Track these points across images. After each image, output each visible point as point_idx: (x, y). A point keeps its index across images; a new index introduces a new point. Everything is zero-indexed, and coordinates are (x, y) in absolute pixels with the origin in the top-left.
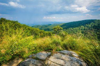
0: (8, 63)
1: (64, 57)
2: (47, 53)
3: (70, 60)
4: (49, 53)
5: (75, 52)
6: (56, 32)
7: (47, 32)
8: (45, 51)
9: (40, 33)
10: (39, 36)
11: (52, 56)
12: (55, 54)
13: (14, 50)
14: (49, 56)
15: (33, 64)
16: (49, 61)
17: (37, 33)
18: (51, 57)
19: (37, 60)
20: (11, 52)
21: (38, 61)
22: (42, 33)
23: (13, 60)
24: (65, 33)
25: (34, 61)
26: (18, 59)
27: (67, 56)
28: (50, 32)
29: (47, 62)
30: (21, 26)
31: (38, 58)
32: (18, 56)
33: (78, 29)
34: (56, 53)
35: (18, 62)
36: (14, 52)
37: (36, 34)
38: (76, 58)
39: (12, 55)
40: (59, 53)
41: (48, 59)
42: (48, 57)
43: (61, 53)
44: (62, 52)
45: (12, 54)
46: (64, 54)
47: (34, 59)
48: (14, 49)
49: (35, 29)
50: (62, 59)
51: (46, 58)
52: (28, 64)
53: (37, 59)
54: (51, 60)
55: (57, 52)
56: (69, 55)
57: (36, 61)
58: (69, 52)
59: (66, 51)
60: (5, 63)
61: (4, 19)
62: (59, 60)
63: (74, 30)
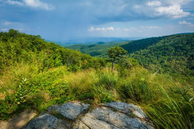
0: (10, 119)
1: (113, 116)
2: (83, 104)
3: (126, 125)
4: (86, 106)
5: (139, 107)
6: (113, 59)
7: (95, 58)
8: (80, 100)
9: (82, 59)
10: (80, 65)
11: (91, 112)
12: (98, 109)
13: (21, 95)
14: (84, 112)
15: (49, 126)
16: (81, 123)
17: (76, 60)
18: (88, 114)
19: (59, 118)
20: (17, 97)
21: (60, 121)
22: (86, 61)
23: (20, 113)
24: (133, 61)
25: (53, 120)
26: (29, 112)
27: (119, 115)
28: (101, 58)
29: (77, 124)
30: (46, 45)
31: (62, 115)
32: (29, 107)
33: (160, 54)
34: (100, 106)
35: (28, 118)
36: (21, 98)
37: (74, 63)
38: (140, 122)
39: (19, 103)
40: (105, 108)
41: (80, 120)
42: (81, 113)
43: (108, 107)
44: (112, 105)
45: (18, 101)
46: (115, 110)
47: (54, 115)
48: (21, 93)
49: (72, 51)
50: (108, 122)
51: (78, 116)
52: (42, 126)
53: (59, 116)
54: (86, 122)
55: (103, 104)
56: (126, 114)
57: (57, 120)
58: (126, 107)
59: (120, 105)
60: (4, 118)
61: (16, 31)
62: (102, 123)
63: (152, 55)
